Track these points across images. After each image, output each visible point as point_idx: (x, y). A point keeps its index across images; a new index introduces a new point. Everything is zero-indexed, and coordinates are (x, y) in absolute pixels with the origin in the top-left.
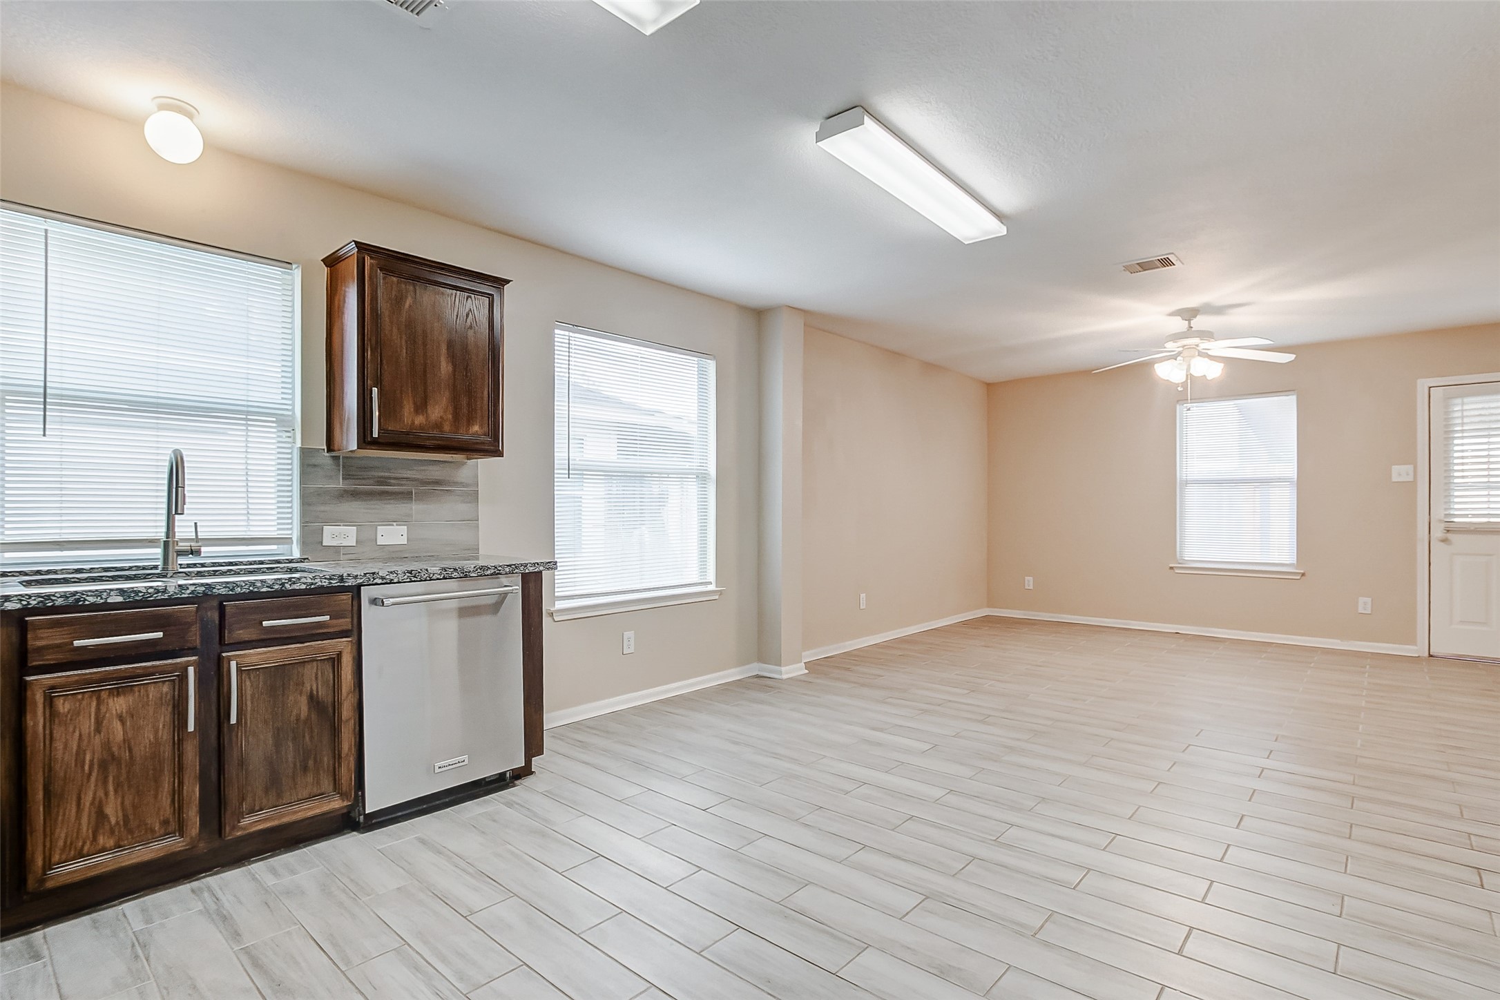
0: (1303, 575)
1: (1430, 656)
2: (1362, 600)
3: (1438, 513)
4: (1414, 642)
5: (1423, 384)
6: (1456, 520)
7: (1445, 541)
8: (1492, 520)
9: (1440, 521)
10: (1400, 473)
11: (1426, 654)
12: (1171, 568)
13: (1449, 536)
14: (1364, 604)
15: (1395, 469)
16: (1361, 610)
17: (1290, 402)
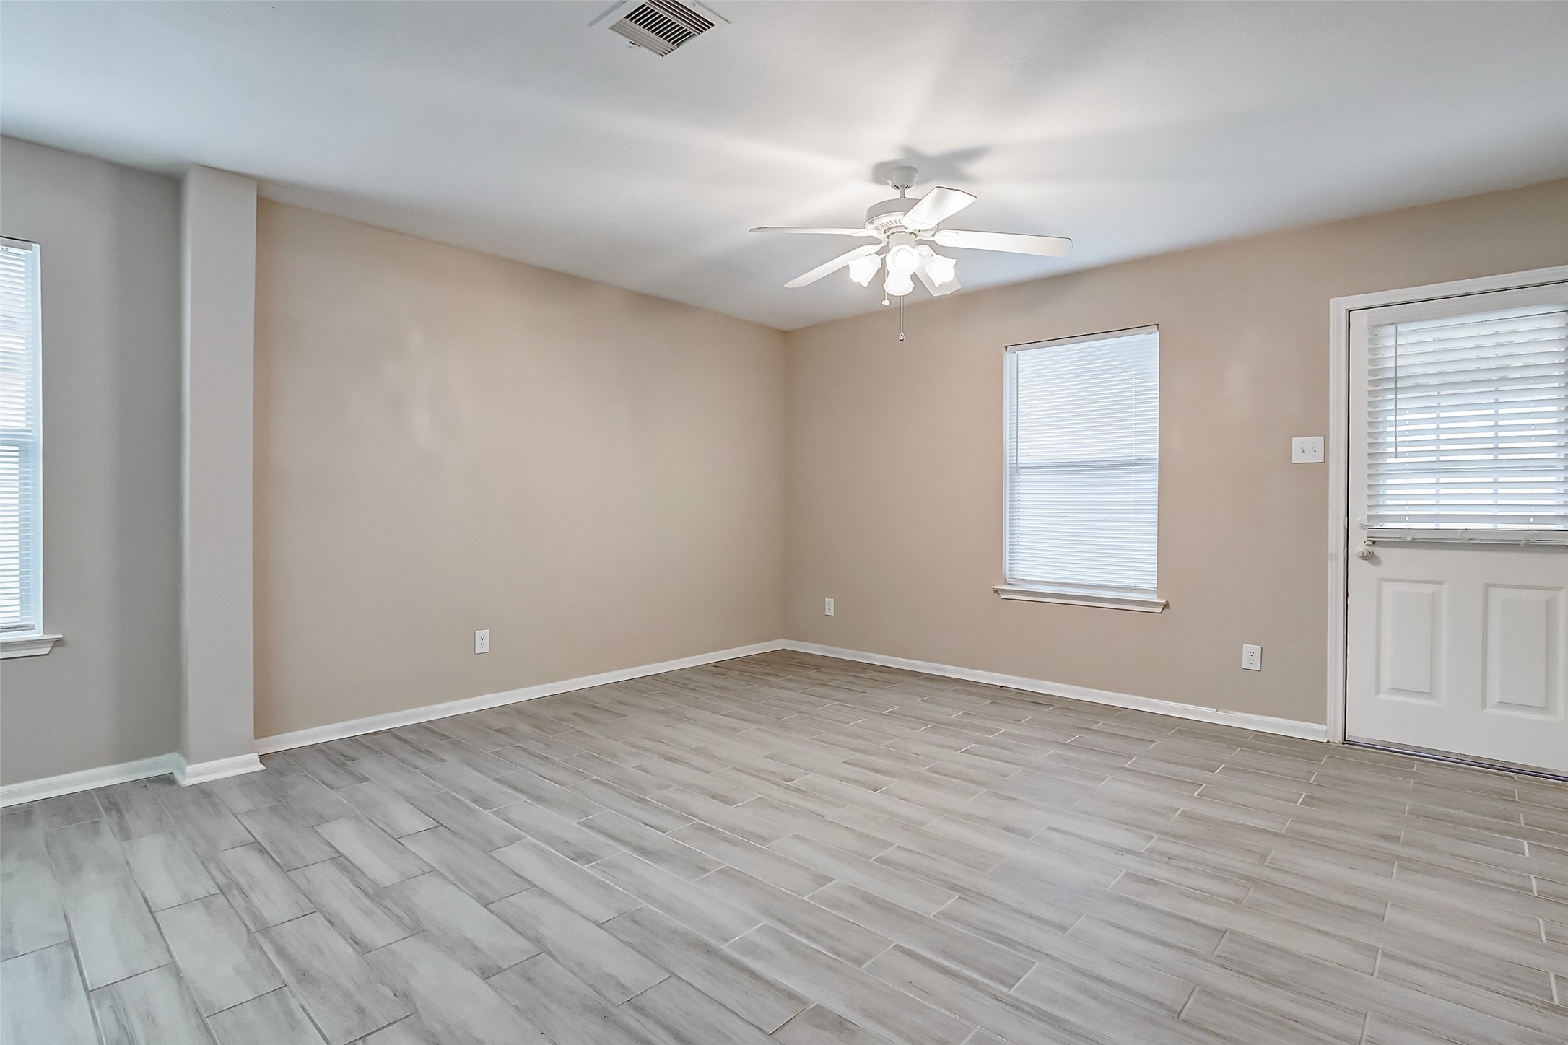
0: (1166, 606)
1: (1346, 742)
2: (1247, 648)
3: (1359, 516)
4: (1322, 720)
5: (1338, 306)
6: (1389, 525)
7: (1369, 557)
8: (1442, 526)
9: (1363, 526)
10: (1305, 449)
11: (1339, 739)
12: (996, 591)
13: (1378, 551)
14: (1250, 656)
15: (1297, 442)
16: (1245, 665)
17: (1149, 341)
